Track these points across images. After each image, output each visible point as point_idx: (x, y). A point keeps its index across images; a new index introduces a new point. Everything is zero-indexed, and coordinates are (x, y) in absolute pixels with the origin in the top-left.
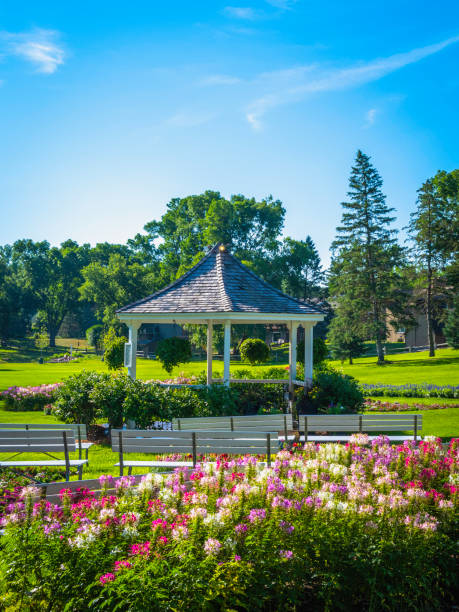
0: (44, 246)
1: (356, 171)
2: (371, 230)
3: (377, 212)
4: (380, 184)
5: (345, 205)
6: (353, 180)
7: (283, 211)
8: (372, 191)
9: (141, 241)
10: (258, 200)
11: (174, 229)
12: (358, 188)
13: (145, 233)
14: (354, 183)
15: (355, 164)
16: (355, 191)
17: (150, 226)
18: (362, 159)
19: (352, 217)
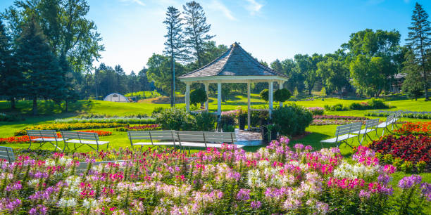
0: (306, 56)
1: (415, 12)
2: (422, 39)
3: (426, 30)
4: (427, 17)
5: (409, 28)
6: (414, 17)
7: (400, 35)
8: (423, 21)
9: (340, 52)
10: (389, 31)
11: (353, 46)
12: (416, 20)
13: (341, 49)
14: (414, 18)
15: (415, 9)
16: (414, 21)
17: (343, 46)
18: (418, 6)
19: (413, 34)
